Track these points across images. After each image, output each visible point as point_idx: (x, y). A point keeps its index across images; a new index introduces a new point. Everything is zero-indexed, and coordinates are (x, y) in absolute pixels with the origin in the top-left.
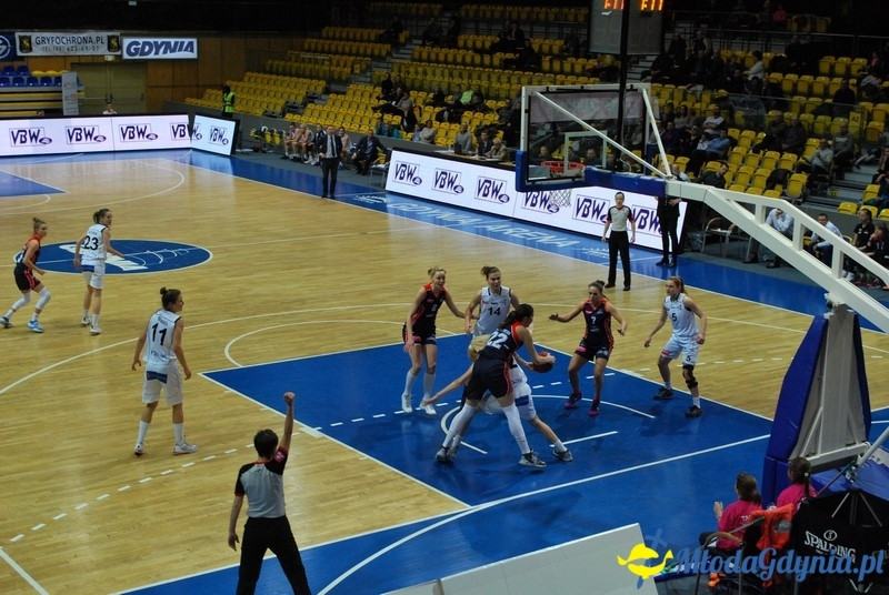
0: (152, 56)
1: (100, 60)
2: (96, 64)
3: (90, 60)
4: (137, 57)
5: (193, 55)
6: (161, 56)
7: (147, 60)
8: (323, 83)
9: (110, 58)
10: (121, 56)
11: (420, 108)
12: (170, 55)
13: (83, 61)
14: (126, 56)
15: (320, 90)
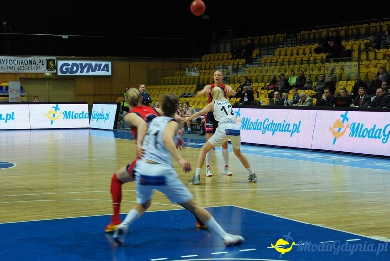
0: (78, 74)
1: (41, 76)
2: (38, 79)
3: (33, 76)
4: (68, 74)
5: (109, 73)
6: (85, 73)
7: (75, 76)
8: (195, 86)
9: (48, 75)
10: (56, 73)
11: (258, 92)
12: (91, 73)
13: (29, 76)
14: (59, 74)
15: (193, 91)
